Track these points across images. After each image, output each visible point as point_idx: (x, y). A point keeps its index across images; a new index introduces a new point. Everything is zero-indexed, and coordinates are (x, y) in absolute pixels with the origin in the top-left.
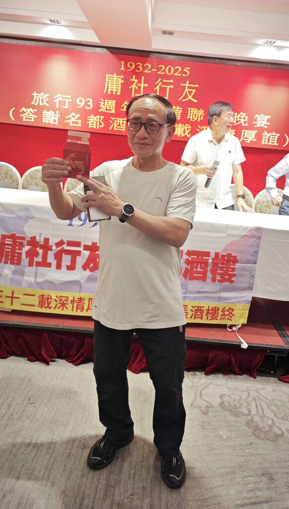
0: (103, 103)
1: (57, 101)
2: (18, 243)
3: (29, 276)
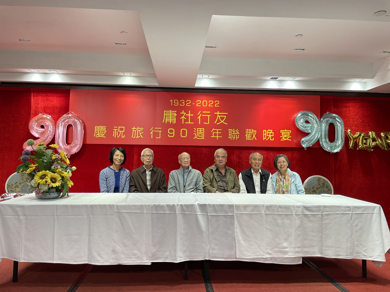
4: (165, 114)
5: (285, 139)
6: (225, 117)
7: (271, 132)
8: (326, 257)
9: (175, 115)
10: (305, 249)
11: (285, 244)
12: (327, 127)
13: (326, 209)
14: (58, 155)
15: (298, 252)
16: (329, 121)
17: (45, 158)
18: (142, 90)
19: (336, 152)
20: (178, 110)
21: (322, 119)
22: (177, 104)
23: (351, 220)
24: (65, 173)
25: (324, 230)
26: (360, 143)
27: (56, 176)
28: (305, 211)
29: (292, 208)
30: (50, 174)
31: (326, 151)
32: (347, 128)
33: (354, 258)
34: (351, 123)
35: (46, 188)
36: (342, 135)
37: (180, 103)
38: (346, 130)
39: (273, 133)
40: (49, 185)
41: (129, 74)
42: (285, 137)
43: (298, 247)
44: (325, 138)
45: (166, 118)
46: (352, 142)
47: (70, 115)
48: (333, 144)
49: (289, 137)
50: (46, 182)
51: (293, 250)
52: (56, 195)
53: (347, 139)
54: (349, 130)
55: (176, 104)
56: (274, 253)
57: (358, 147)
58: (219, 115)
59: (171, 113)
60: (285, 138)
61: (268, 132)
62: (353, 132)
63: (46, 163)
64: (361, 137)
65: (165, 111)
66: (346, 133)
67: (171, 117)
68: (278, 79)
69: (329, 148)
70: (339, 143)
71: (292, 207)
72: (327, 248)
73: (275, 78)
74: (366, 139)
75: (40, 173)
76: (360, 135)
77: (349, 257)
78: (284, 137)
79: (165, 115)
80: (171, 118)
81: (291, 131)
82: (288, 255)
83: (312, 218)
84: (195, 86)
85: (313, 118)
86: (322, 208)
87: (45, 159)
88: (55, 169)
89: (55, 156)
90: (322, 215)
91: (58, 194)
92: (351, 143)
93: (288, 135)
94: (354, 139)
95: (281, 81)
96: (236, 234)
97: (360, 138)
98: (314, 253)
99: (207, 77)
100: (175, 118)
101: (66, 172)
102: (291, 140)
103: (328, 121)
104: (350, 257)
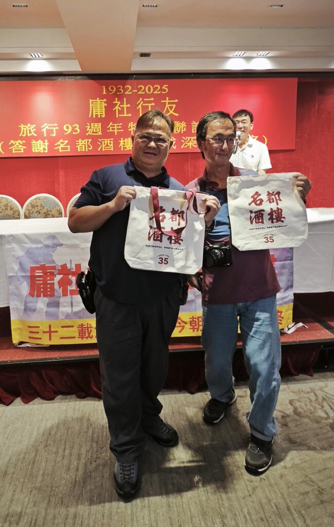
0: (89, 127)
1: (44, 130)
2: (48, 274)
3: (65, 306)
84: (132, 70)
95: (248, 58)
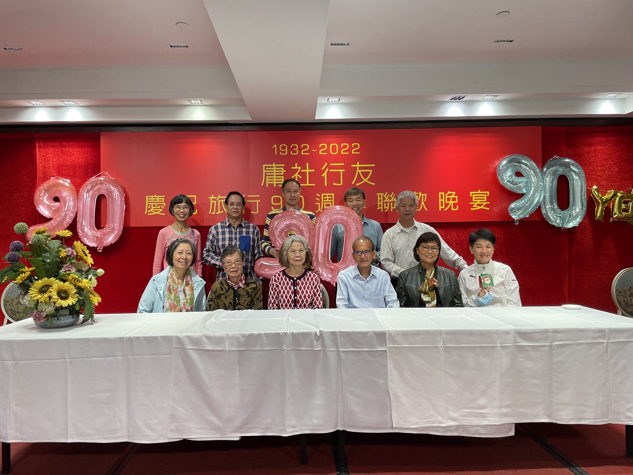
4: (264, 171)
5: (479, 208)
6: (371, 171)
7: (453, 196)
8: (558, 422)
9: (283, 171)
10: (520, 410)
11: (482, 402)
12: (555, 182)
13: (559, 335)
14: (70, 249)
15: (505, 415)
16: (558, 172)
17: (48, 255)
18: (224, 130)
19: (573, 227)
20: (288, 161)
21: (545, 169)
22: (285, 152)
23: (605, 355)
24: (85, 281)
25: (555, 374)
26: (616, 210)
27: (67, 286)
28: (519, 339)
29: (495, 336)
30: (56, 284)
31: (554, 226)
32: (592, 183)
33: (610, 422)
34: (599, 173)
35: (50, 309)
36: (581, 196)
37: (289, 150)
38: (589, 186)
39: (457, 197)
40: (55, 303)
41: (199, 101)
42: (478, 203)
43: (507, 407)
44: (552, 203)
45: (267, 177)
46: (600, 208)
47: (102, 179)
48: (566, 212)
49: (485, 203)
50: (50, 298)
51: (497, 411)
52: (70, 319)
53: (591, 204)
54: (595, 187)
55: (282, 152)
56: (462, 418)
57: (612, 217)
58: (360, 168)
59: (275, 168)
60: (478, 205)
61: (448, 195)
62: (603, 190)
63: (49, 263)
64: (618, 198)
65: (264, 166)
66: (589, 192)
67: (276, 175)
68: (464, 99)
69: (558, 221)
70: (577, 210)
71: (495, 333)
72: (561, 407)
73: (459, 98)
74: (626, 203)
75: (39, 283)
76: (615, 195)
77: (600, 422)
78: (476, 204)
79: (266, 173)
80: (275, 177)
81: (488, 193)
82: (487, 420)
83: (532, 354)
84: (316, 119)
85: (528, 167)
86: (552, 334)
87: (48, 258)
88: (66, 275)
89: (65, 252)
90: (551, 346)
91: (73, 317)
92: (600, 210)
93: (484, 199)
94: (605, 202)
95: (470, 103)
96: (391, 386)
97: (615, 200)
98: (536, 416)
99: (336, 100)
100: (283, 177)
101: (87, 278)
102: (488, 209)
103: (555, 172)
104: (602, 421)
